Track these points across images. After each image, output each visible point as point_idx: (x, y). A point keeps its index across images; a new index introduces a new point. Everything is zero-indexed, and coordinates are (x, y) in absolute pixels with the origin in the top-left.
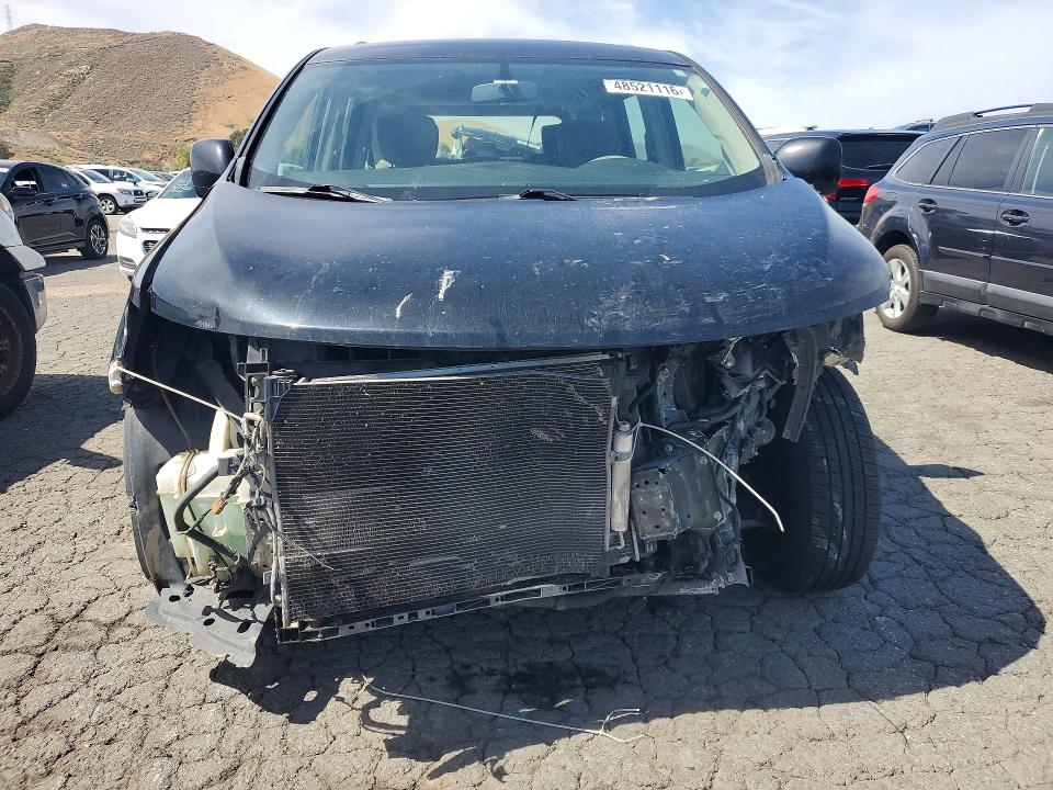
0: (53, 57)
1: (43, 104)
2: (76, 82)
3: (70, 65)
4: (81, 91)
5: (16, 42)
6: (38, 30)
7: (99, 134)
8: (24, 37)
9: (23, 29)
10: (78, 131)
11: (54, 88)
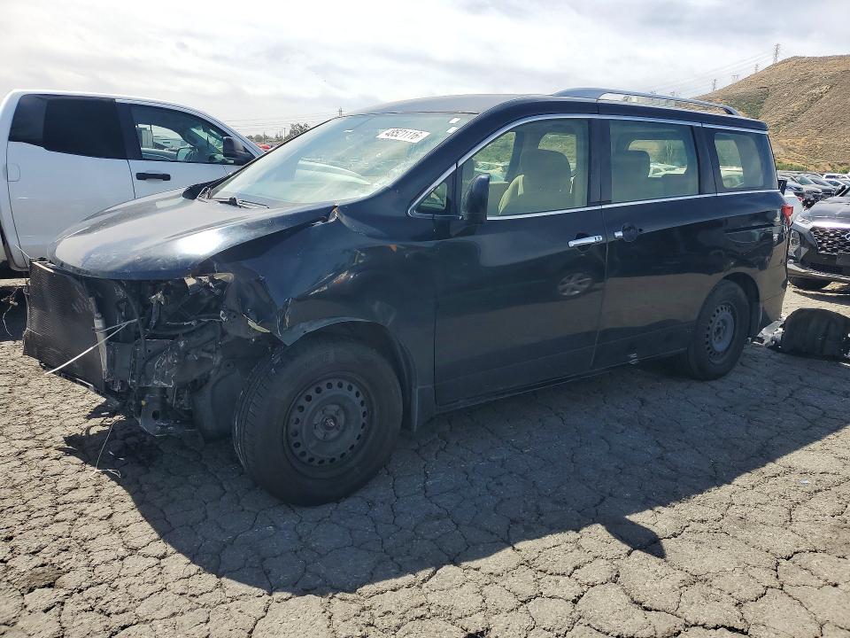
0: (803, 81)
1: (783, 119)
2: (815, 99)
3: (814, 86)
4: (816, 107)
5: (776, 72)
6: (798, 61)
7: (820, 141)
8: (783, 68)
9: (784, 62)
10: (803, 139)
11: (795, 106)
